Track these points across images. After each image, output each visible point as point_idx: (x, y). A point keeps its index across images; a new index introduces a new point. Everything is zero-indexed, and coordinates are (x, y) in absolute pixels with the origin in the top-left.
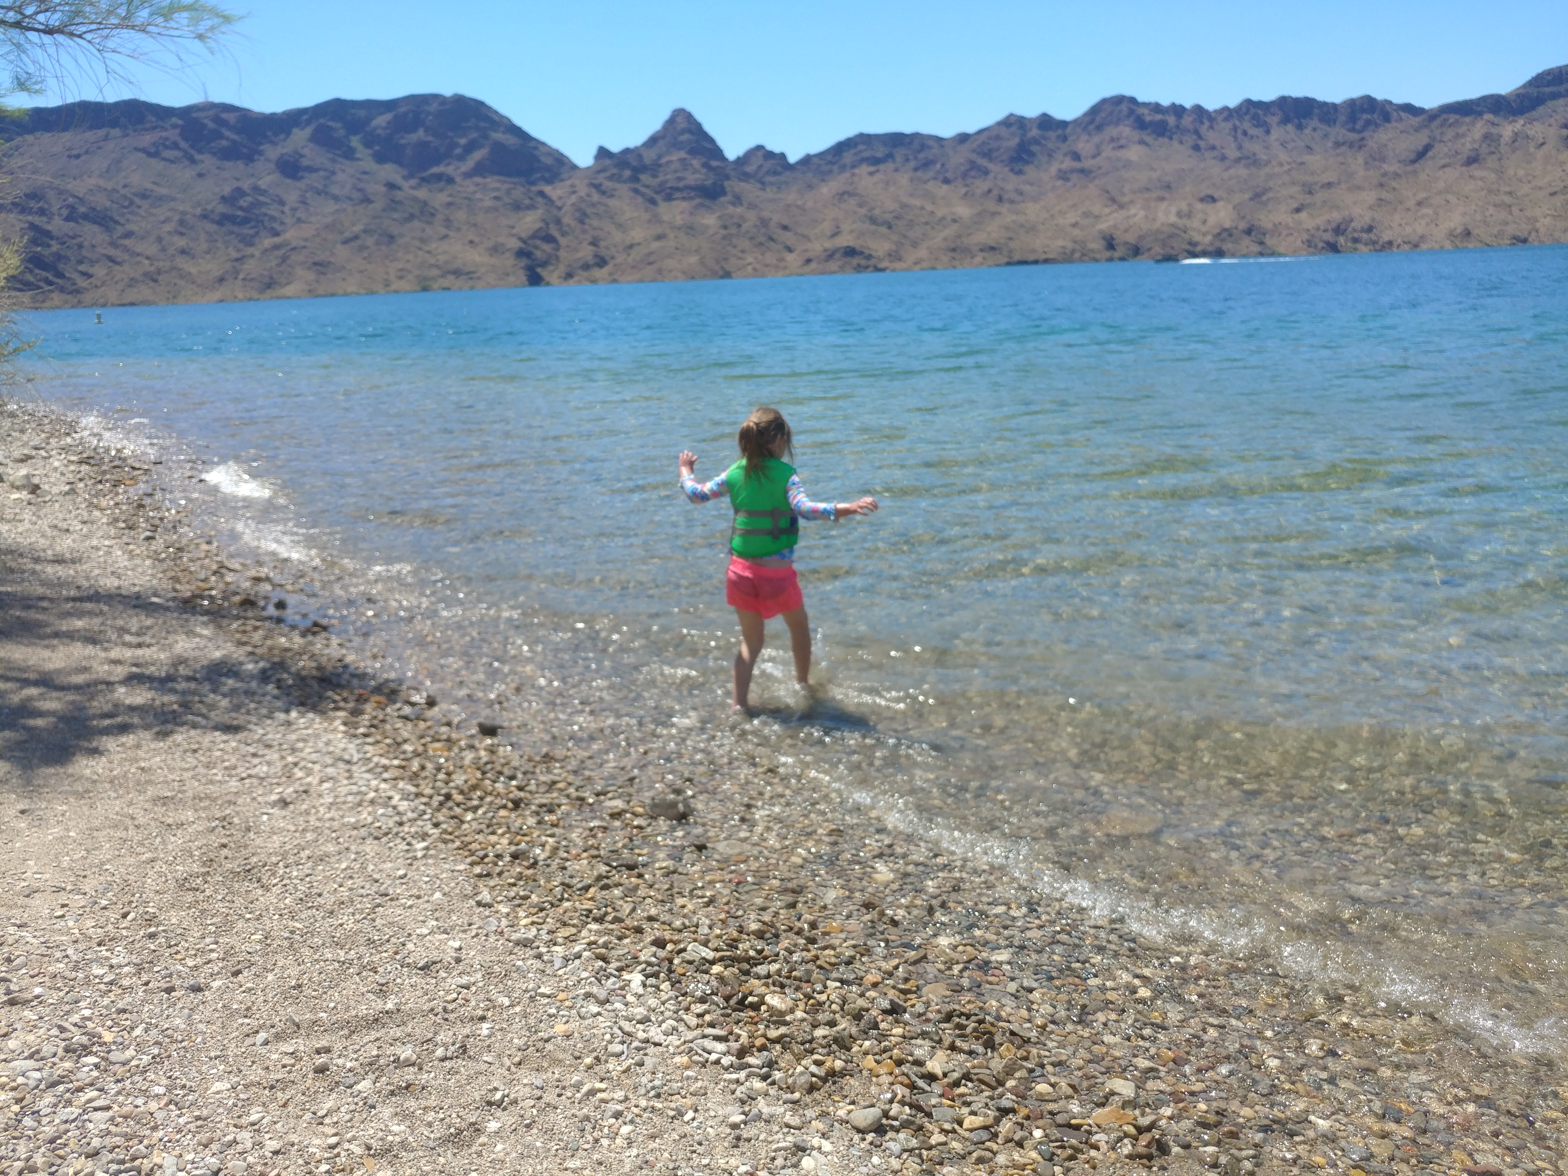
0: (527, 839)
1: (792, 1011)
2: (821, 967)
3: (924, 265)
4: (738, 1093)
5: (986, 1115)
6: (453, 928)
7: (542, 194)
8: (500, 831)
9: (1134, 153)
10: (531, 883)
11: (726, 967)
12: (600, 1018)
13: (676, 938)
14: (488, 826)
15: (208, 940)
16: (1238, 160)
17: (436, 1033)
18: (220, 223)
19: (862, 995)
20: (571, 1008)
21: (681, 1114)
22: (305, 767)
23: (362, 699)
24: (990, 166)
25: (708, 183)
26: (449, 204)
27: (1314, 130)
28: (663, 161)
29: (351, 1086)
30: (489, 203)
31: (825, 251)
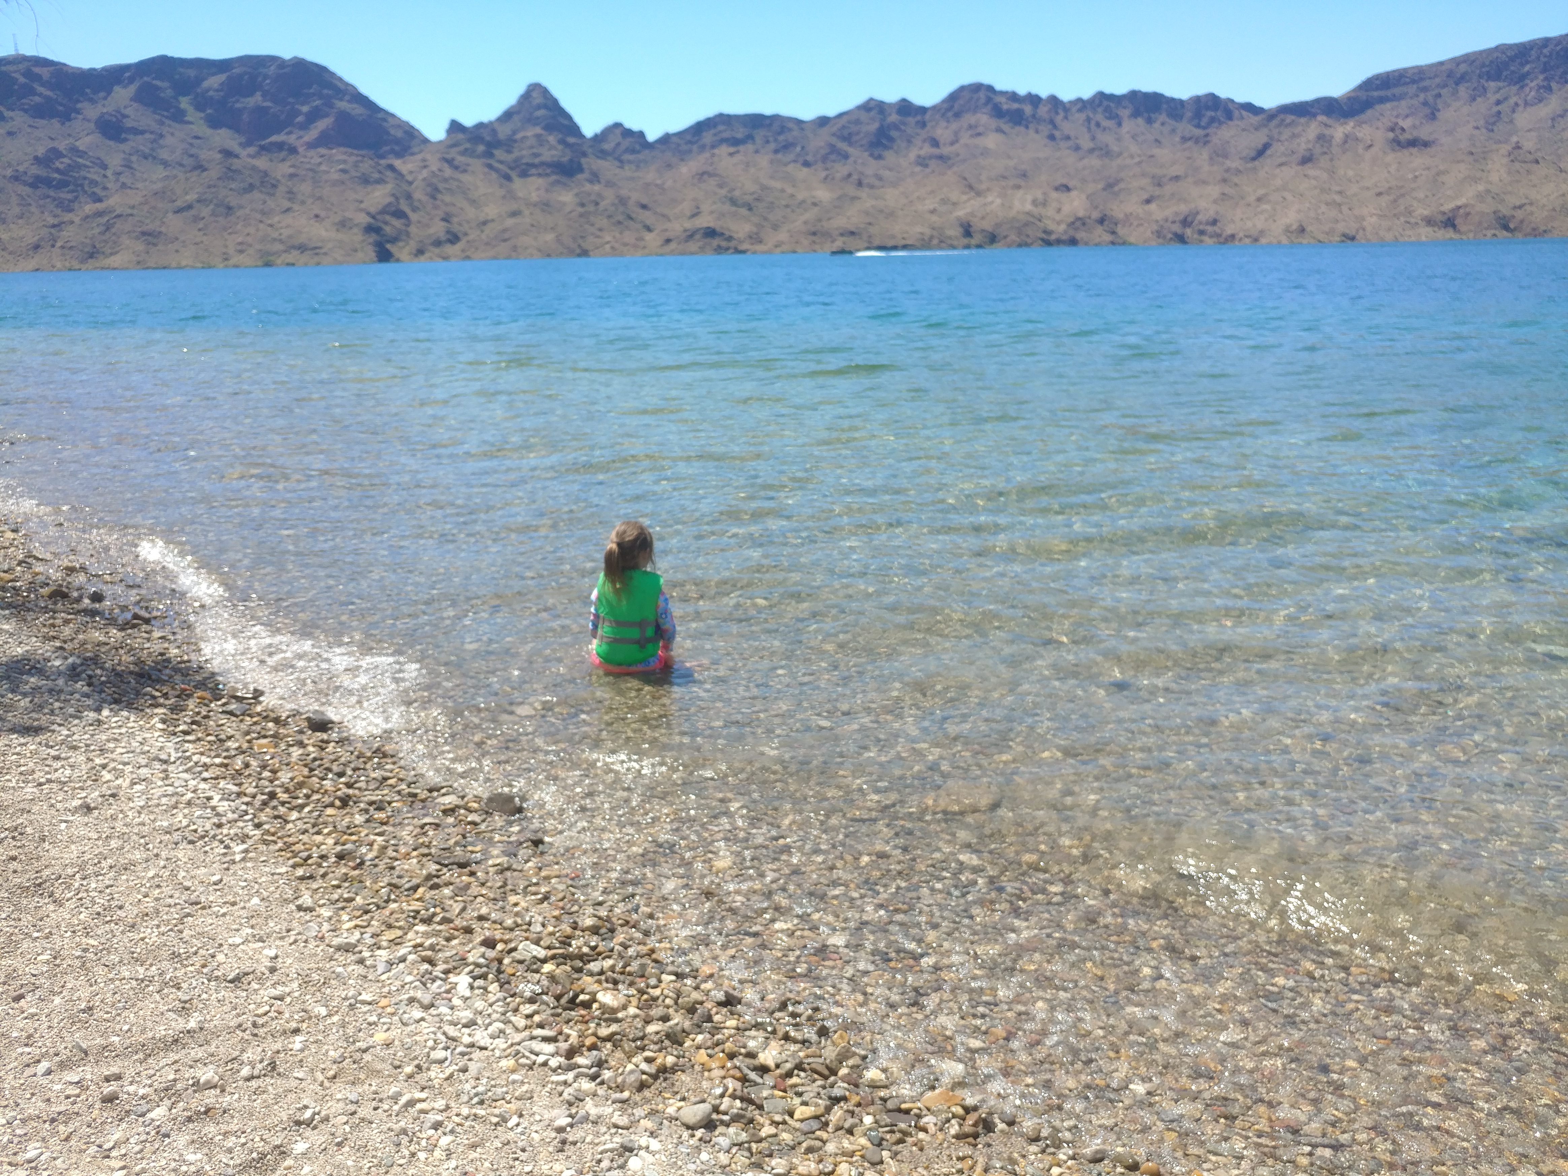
0: (354, 838)
1: (624, 1007)
2: (656, 961)
3: (785, 248)
4: (565, 1095)
5: (817, 1105)
6: (269, 936)
7: (391, 167)
8: (326, 831)
9: (991, 141)
10: (356, 885)
11: (558, 965)
12: (424, 1024)
13: (507, 937)
14: (314, 826)
16: (1091, 151)
17: (243, 1051)
18: (33, 185)
19: (697, 988)
20: (393, 1014)
21: (505, 1120)
22: (114, 769)
23: (183, 695)
24: (850, 150)
25: (565, 159)
26: (292, 176)
27: (1163, 124)
28: (518, 136)
29: (143, 1115)
30: (335, 176)
31: (685, 231)
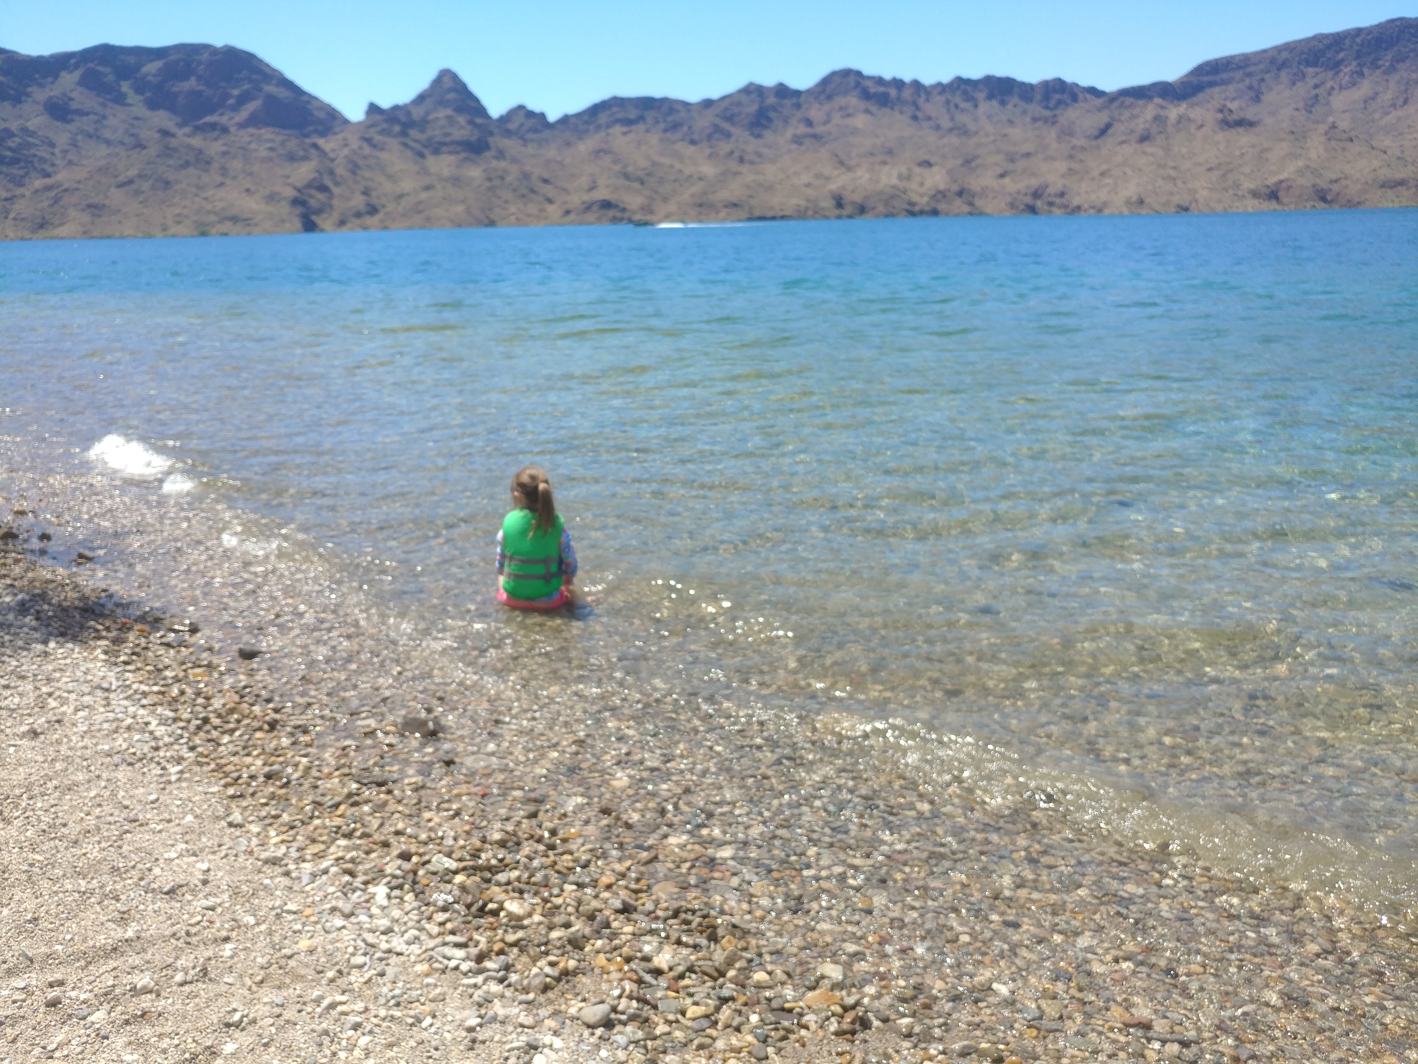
0: (281, 759)
1: (530, 915)
2: (558, 872)
4: (475, 997)
5: (707, 1005)
6: (202, 850)
7: (315, 146)
8: (255, 753)
9: (860, 121)
10: (283, 802)
11: (469, 876)
12: (345, 931)
13: (422, 850)
14: (244, 748)
16: (950, 130)
17: (177, 958)
19: (596, 897)
20: (316, 923)
21: (419, 1021)
22: (60, 697)
23: (125, 628)
24: (733, 130)
25: (474, 138)
26: (224, 153)
27: (1015, 106)
28: (431, 117)
29: (84, 1018)
30: (264, 153)
31: (584, 203)
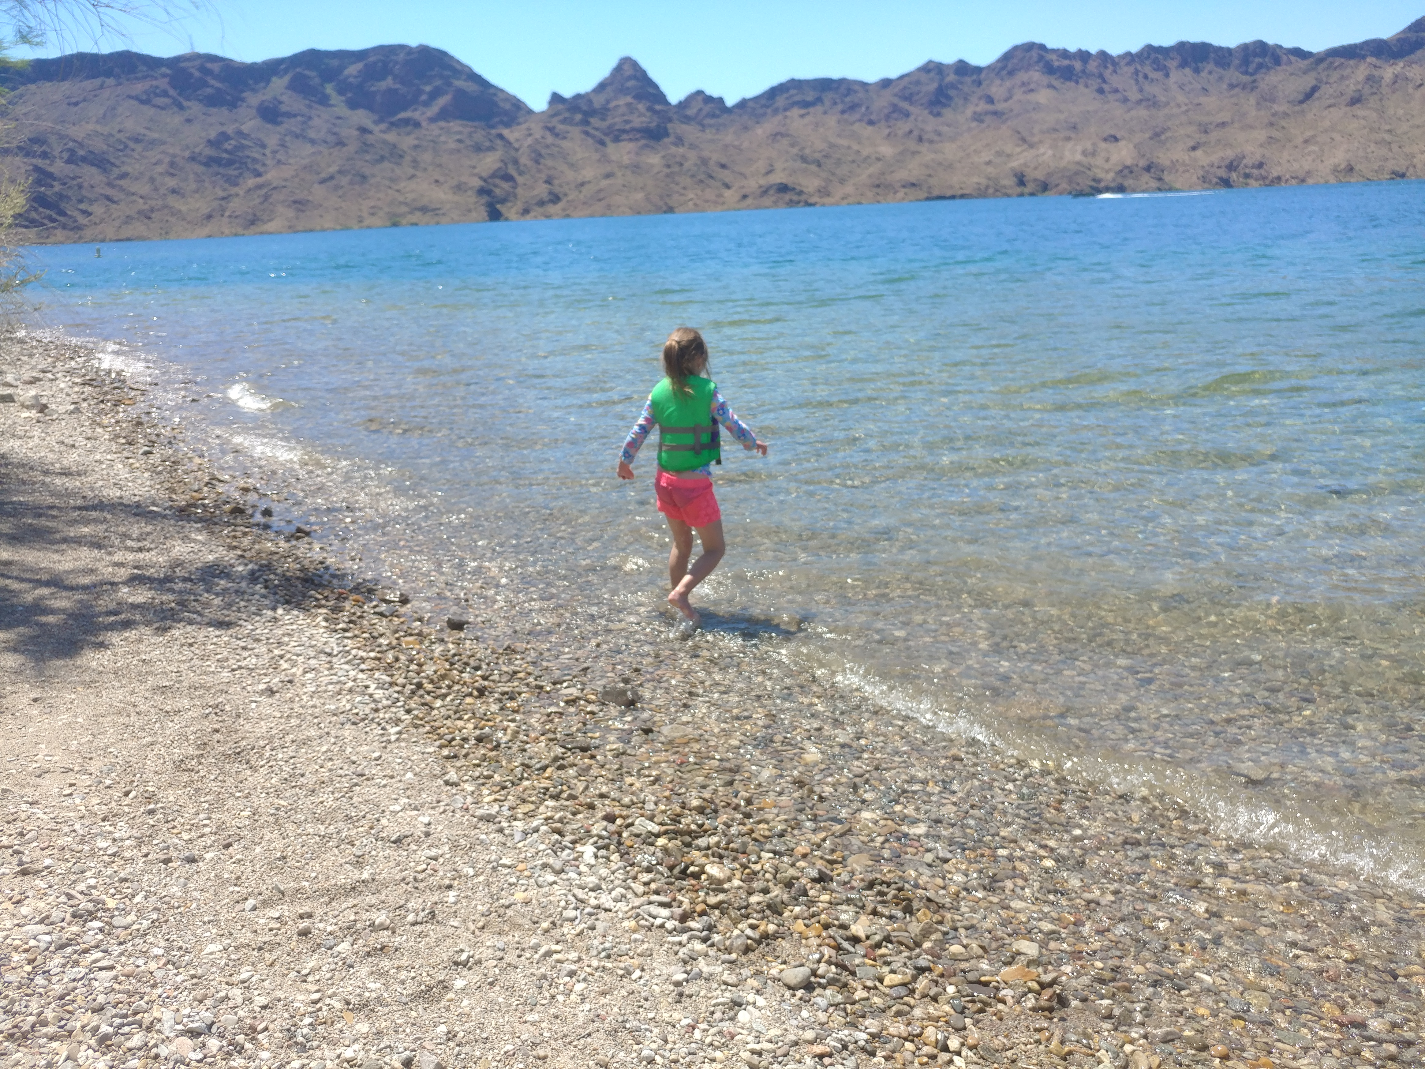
0: (491, 723)
1: (729, 879)
2: (755, 840)
3: (851, 200)
4: (680, 954)
5: (904, 974)
6: (422, 805)
7: (500, 136)
8: (466, 717)
9: (1043, 96)
10: (494, 764)
11: (670, 840)
12: (556, 886)
13: (625, 813)
14: (455, 712)
15: (202, 816)
16: (1139, 102)
17: (408, 900)
18: (207, 165)
19: (793, 865)
20: (529, 877)
21: (629, 973)
22: (289, 659)
23: (341, 598)
24: (911, 109)
25: (653, 125)
26: (416, 147)
27: (1210, 72)
28: (612, 105)
29: (331, 948)
30: (452, 145)
31: (760, 187)
